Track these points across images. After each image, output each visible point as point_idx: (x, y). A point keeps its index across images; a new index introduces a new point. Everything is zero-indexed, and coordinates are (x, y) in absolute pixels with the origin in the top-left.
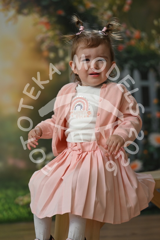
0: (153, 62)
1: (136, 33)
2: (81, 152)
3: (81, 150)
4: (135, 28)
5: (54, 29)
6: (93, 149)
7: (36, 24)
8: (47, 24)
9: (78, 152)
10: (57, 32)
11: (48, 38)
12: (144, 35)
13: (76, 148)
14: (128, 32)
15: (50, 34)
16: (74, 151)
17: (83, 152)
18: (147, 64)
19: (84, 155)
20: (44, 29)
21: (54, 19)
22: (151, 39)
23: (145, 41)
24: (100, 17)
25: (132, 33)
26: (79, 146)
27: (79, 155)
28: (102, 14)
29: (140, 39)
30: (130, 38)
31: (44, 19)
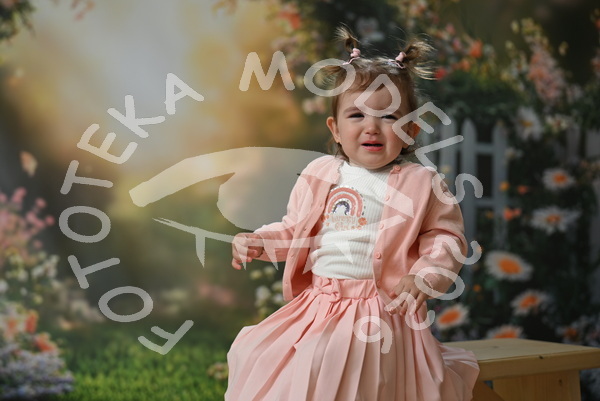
0: (503, 106)
1: (474, 46)
2: (338, 298)
3: (338, 295)
4: (472, 35)
5: (308, 29)
6: (363, 295)
7: (271, 17)
8: (294, 17)
9: (332, 298)
10: (315, 34)
11: (295, 45)
12: (489, 49)
13: (329, 289)
14: (457, 43)
15: (300, 37)
16: (325, 295)
18: (492, 110)
19: (344, 305)
20: (289, 28)
21: (309, 9)
22: (503, 59)
23: (491, 64)
24: (402, 9)
25: (465, 44)
26: (335, 287)
27: (334, 303)
28: (407, 5)
29: (481, 58)
30: (460, 56)
31: (290, 8)
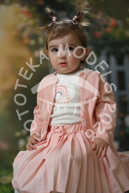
1: (112, 21)
2: (62, 134)
3: (62, 133)
4: (111, 16)
5: (34, 18)
6: (74, 132)
8: (27, 13)
9: (60, 134)
10: (37, 20)
11: (28, 26)
12: (119, 22)
13: (58, 130)
14: (105, 20)
15: (31, 22)
16: (56, 133)
17: (64, 134)
18: (123, 50)
19: (65, 137)
20: (25, 18)
22: (126, 26)
24: (77, 6)
25: (108, 21)
26: (61, 129)
27: (61, 137)
29: (116, 27)
31: (25, 9)
